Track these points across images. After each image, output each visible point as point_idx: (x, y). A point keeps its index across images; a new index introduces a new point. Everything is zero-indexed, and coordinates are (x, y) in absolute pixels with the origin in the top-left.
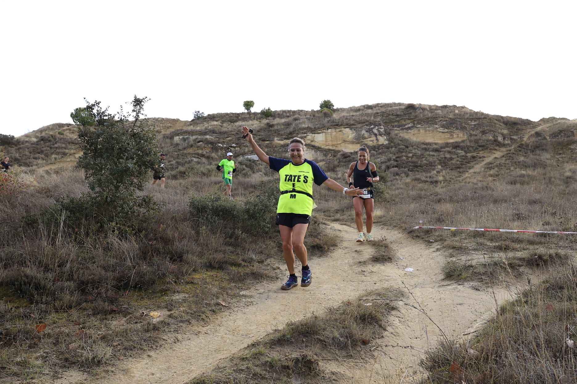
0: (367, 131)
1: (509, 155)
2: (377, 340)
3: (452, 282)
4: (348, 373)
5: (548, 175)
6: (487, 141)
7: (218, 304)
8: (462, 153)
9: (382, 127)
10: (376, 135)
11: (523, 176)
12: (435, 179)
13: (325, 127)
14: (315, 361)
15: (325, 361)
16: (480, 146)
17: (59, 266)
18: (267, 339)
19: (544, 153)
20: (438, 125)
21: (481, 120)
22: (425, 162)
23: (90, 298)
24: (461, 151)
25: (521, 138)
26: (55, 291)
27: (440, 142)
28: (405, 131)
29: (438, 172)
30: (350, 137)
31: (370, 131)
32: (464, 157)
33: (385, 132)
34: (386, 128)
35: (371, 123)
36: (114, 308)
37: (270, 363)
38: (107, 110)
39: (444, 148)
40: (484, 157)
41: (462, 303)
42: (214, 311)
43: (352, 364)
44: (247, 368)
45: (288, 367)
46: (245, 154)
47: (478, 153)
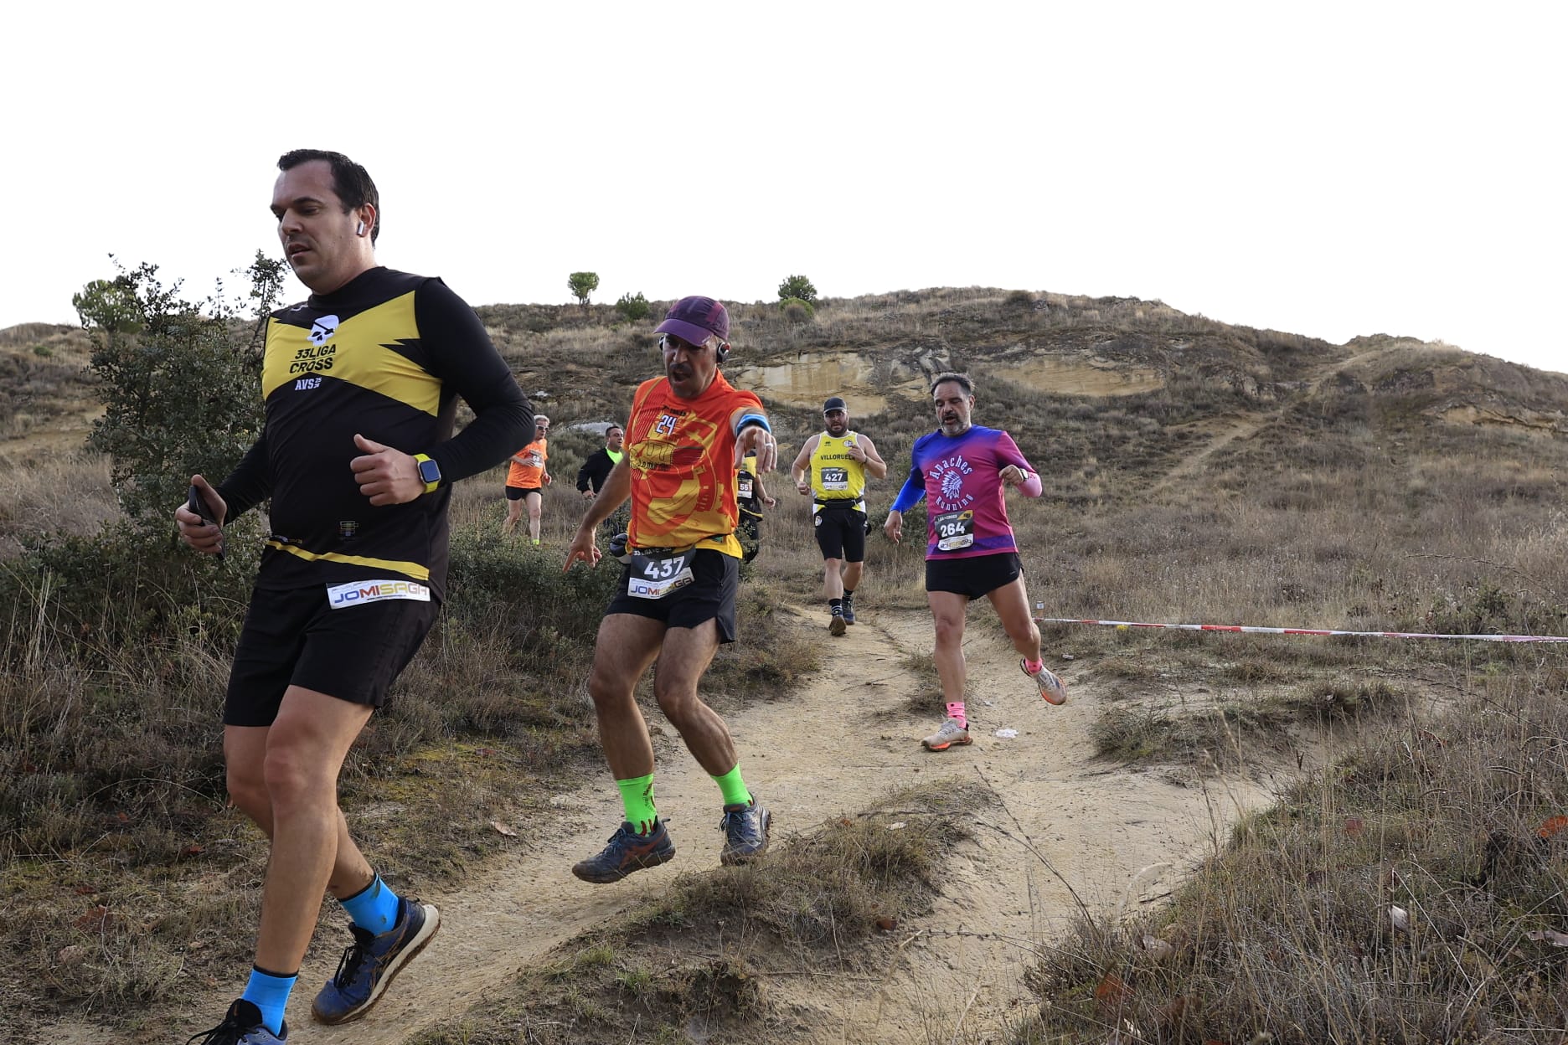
0: (904, 363)
1: (1272, 431)
2: (915, 920)
3: (1114, 765)
4: (837, 1010)
5: (1367, 486)
6: (1217, 393)
7: (489, 831)
8: (1150, 423)
9: (944, 352)
10: (927, 372)
11: (1305, 486)
12: (1080, 493)
13: (790, 349)
14: (749, 977)
15: (775, 979)
16: (1198, 407)
17: (32, 730)
18: (620, 924)
19: (1358, 428)
20: (1092, 350)
21: (1201, 338)
22: (1055, 446)
23: (122, 817)
24: (1149, 420)
25: (1303, 387)
26: (19, 801)
27: (1095, 394)
28: (1003, 362)
29: (1089, 475)
30: (859, 376)
31: (912, 362)
32: (1156, 436)
33: (953, 366)
34: (955, 355)
35: (915, 340)
36: (193, 844)
37: (627, 987)
38: (175, 289)
39: (1106, 410)
40: (1208, 436)
41: (1139, 819)
42: (476, 850)
43: (848, 985)
44: (565, 1002)
45: (675, 997)
46: (573, 419)
47: (1194, 425)
